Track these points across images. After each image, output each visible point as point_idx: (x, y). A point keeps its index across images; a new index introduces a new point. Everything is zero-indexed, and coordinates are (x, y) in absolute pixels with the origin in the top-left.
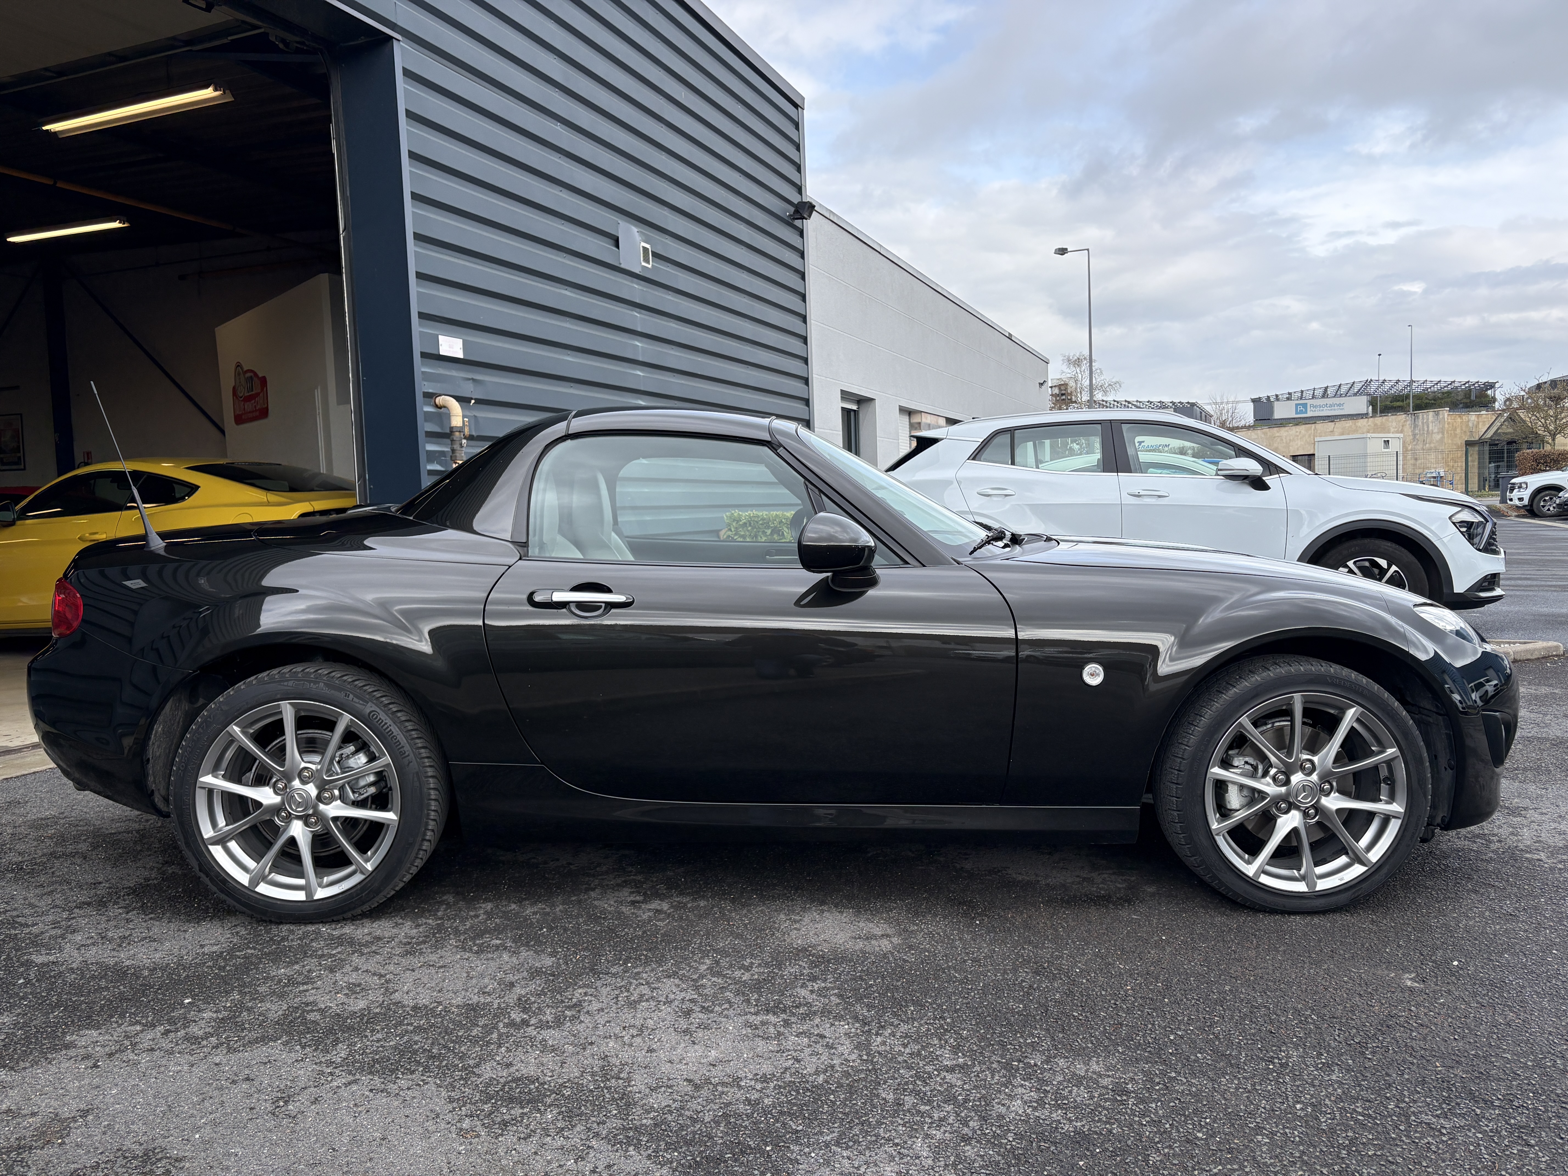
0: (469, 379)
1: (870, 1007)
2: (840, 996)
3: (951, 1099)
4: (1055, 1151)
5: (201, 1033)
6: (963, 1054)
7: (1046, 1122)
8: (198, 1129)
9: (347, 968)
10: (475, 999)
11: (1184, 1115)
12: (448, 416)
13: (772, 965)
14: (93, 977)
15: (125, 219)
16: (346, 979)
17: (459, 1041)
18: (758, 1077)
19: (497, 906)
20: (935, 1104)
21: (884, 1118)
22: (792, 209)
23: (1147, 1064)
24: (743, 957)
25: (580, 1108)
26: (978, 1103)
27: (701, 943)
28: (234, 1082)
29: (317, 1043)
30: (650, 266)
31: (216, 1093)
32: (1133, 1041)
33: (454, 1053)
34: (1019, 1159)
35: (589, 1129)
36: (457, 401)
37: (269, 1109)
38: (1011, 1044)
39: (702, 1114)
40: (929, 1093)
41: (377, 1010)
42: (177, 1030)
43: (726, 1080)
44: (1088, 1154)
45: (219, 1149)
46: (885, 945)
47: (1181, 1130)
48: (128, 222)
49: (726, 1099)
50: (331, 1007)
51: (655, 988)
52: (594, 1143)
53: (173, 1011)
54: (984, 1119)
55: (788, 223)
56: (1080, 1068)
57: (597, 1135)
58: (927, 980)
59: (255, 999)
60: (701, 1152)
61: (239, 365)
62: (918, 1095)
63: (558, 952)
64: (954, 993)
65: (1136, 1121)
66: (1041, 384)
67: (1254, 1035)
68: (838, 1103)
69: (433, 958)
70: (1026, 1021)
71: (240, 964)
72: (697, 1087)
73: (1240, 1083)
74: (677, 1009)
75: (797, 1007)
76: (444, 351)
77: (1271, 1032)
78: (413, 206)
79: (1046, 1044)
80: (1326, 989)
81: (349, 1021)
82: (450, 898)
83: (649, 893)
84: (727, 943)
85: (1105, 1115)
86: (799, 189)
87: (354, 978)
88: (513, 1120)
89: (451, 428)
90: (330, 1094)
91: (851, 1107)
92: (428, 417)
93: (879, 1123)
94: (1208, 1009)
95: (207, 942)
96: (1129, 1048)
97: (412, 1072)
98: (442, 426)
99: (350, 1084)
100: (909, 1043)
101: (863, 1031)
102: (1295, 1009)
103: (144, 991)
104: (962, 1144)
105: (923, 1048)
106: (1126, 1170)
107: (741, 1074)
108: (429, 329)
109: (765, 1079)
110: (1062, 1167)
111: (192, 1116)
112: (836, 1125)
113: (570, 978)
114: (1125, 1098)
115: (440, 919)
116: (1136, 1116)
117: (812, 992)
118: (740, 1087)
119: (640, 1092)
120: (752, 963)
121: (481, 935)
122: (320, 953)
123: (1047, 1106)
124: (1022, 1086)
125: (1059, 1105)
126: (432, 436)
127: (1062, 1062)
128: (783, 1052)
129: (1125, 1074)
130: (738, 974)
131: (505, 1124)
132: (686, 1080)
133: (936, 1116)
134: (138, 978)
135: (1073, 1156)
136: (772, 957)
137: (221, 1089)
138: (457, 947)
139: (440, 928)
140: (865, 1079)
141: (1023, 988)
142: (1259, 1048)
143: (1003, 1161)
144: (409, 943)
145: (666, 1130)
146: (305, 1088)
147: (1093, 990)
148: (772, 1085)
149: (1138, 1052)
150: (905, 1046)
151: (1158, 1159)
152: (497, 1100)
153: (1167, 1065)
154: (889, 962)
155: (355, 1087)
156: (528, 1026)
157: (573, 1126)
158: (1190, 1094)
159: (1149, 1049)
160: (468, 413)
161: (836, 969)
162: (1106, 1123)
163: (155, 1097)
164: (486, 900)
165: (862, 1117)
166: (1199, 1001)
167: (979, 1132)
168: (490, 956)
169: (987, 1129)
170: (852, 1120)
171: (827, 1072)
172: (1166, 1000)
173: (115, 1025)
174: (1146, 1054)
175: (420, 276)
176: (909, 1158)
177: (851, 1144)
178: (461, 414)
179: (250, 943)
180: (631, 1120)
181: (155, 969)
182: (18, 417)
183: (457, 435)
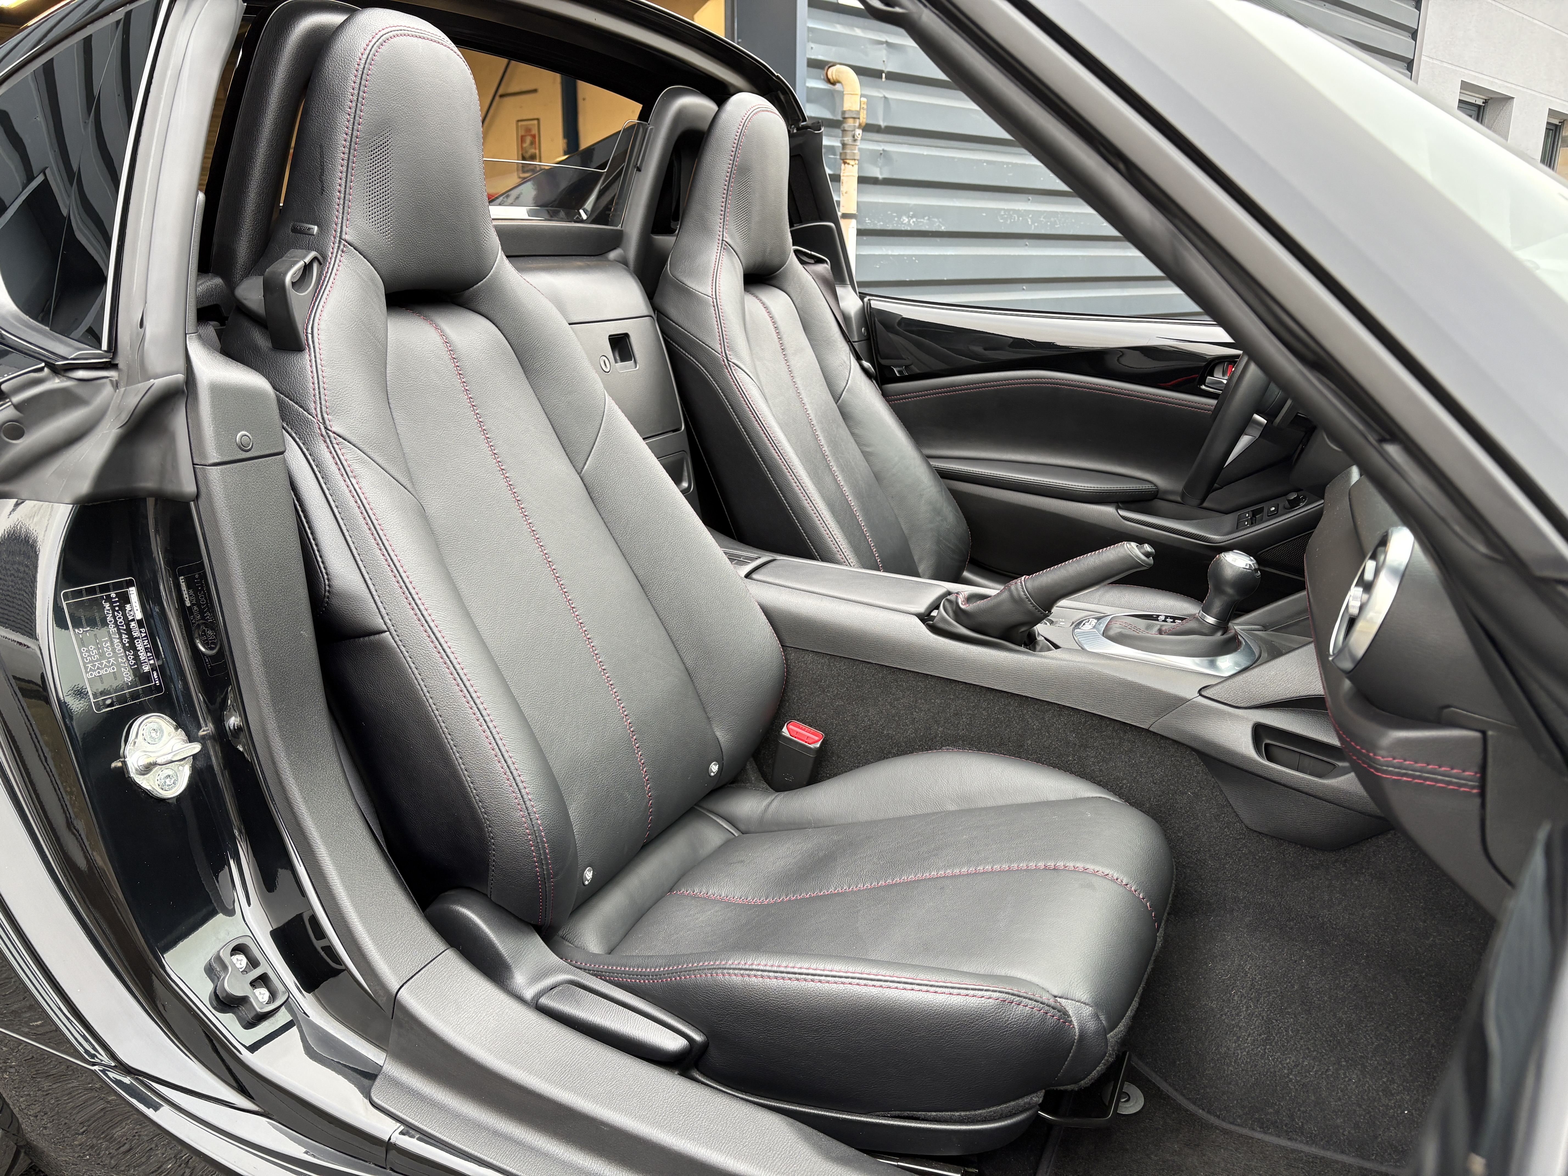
0: (881, 43)
12: (841, 94)
36: (857, 74)
89: (844, 112)
92: (813, 95)
98: (833, 112)
178: (859, 92)
182: (536, 122)
183: (850, 124)
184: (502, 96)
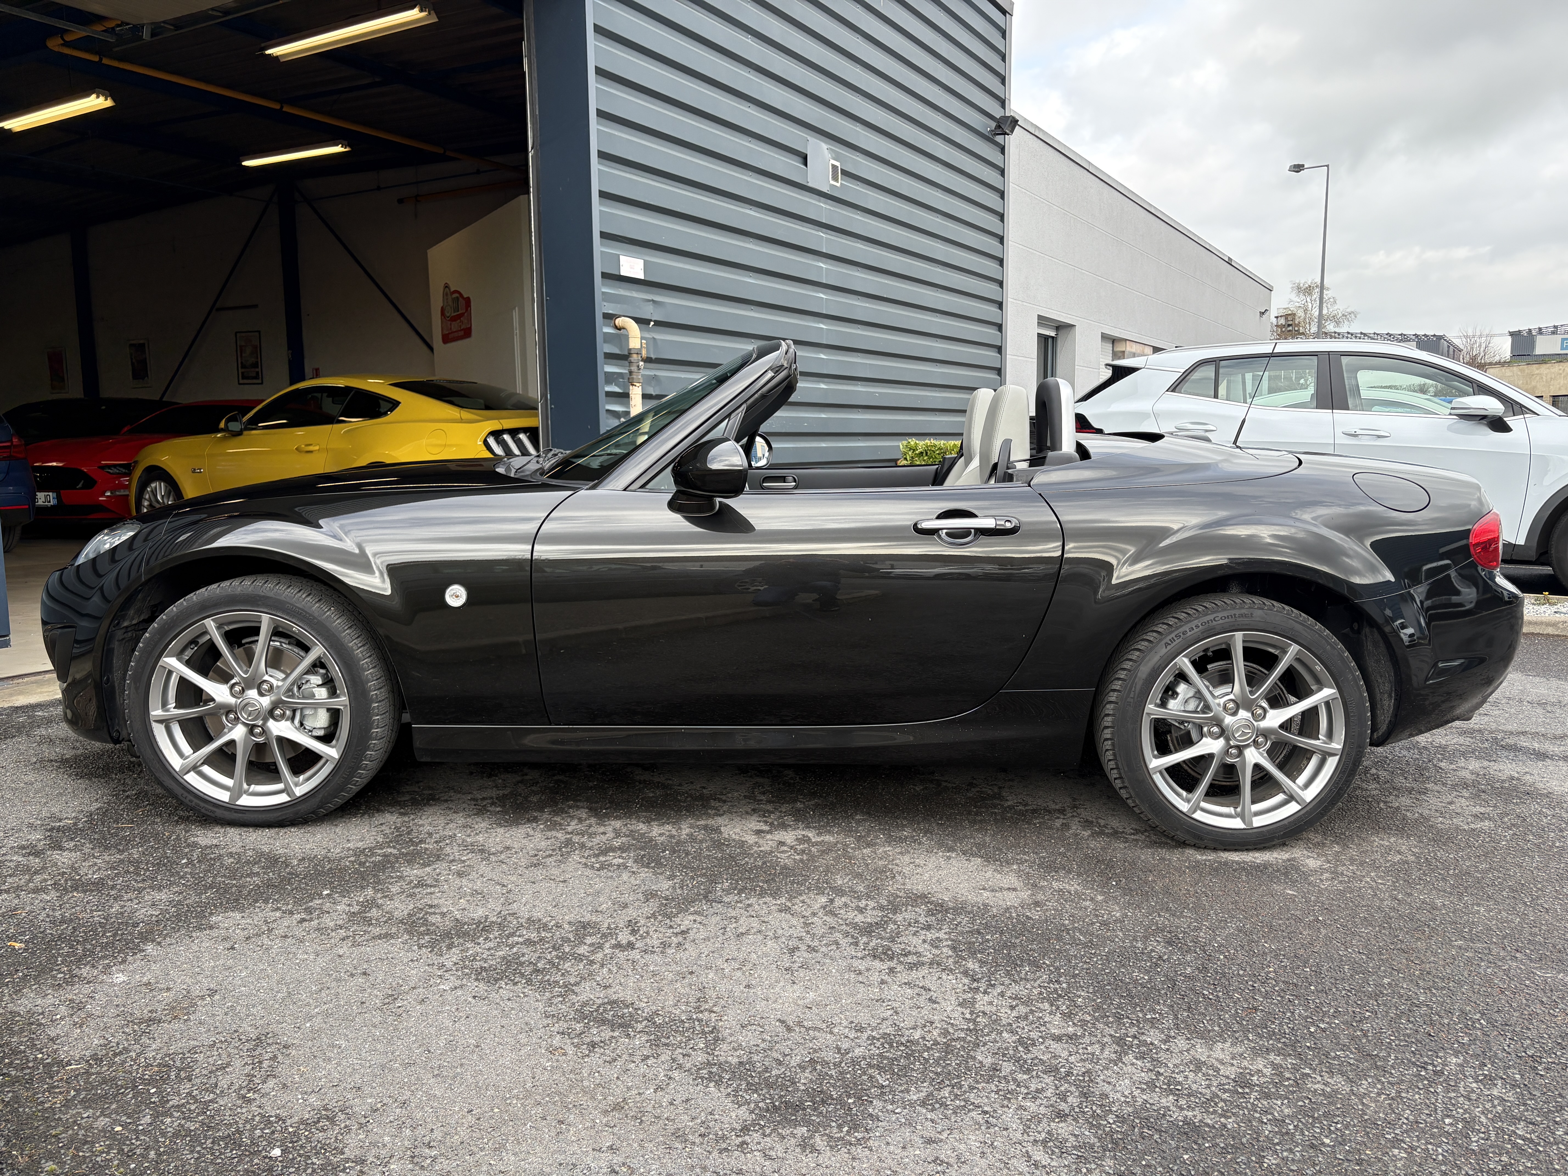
0: (649, 301)
1: (982, 963)
2: (953, 949)
3: (1052, 1070)
4: (1159, 1140)
5: (332, 924)
6: (1074, 1024)
7: (1154, 1107)
8: (311, 1018)
9: (473, 875)
10: (588, 917)
11: (1313, 1117)
12: (627, 337)
13: (888, 909)
14: (248, 862)
15: (346, 143)
16: (470, 885)
17: (563, 958)
18: (854, 1025)
19: (626, 825)
20: (1034, 1073)
21: (977, 1082)
22: (993, 125)
23: (1279, 1056)
24: (859, 898)
25: (669, 1038)
26: (1081, 1078)
27: (819, 879)
28: (352, 975)
29: (432, 946)
30: (838, 185)
31: (334, 984)
32: (1266, 1028)
33: (558, 969)
34: (1116, 1144)
35: (674, 1060)
36: (636, 322)
37: (379, 1005)
38: (1128, 1017)
39: (788, 1057)
40: (1030, 1061)
41: (494, 919)
42: (311, 920)
43: (820, 1025)
44: (1195, 1147)
45: (325, 1039)
46: (1011, 899)
47: (1307, 1133)
48: (350, 146)
49: (816, 1044)
50: (452, 912)
51: (763, 922)
52: (676, 1074)
53: (311, 901)
54: (1084, 1095)
55: (989, 139)
56: (1201, 1051)
57: (680, 1066)
58: (1049, 940)
59: (386, 897)
60: (781, 1097)
61: (446, 286)
62: (1018, 1062)
63: (676, 876)
64: (1075, 956)
65: (1255, 1118)
66: (1262, 313)
67: (1409, 1036)
68: (931, 1061)
69: (555, 872)
70: (1149, 994)
71: (379, 861)
72: (789, 1029)
73: (1384, 1088)
74: (783, 946)
75: (906, 955)
76: (625, 272)
77: (1430, 1035)
78: (598, 123)
79: (1169, 1022)
80: (1503, 992)
81: (466, 927)
82: (583, 813)
83: (776, 823)
84: (845, 881)
85: (1222, 1108)
86: (1003, 103)
87: (478, 885)
88: (602, 1042)
89: (629, 350)
90: (437, 997)
91: (944, 1067)
92: (608, 338)
93: (972, 1088)
94: (1359, 1002)
95: (354, 837)
96: (1261, 1037)
97: (515, 984)
98: (621, 349)
99: (456, 988)
100: (1017, 1005)
101: (970, 988)
102: (1462, 1011)
103: (289, 879)
104: (1057, 1120)
105: (1032, 1011)
106: (1235, 1171)
107: (836, 1020)
108: (611, 249)
109: (860, 1029)
110: (1163, 1158)
111: (308, 1004)
112: (925, 1084)
113: (683, 903)
114: (1247, 1090)
115: (569, 833)
116: (1256, 1111)
117: (924, 941)
118: (831, 1033)
119: (730, 1029)
120: (867, 905)
121: (604, 852)
122: (451, 858)
123: (1157, 1090)
124: (1133, 1064)
125: (1171, 1090)
126: (610, 357)
127: (1181, 1043)
128: (883, 1002)
129: (1251, 1065)
130: (851, 915)
131: (593, 1045)
132: (779, 1020)
133: (1033, 1087)
134: (287, 866)
135: (1177, 1148)
136: (889, 902)
137: (338, 980)
138: (580, 863)
139: (568, 843)
140: (964, 1039)
141: (1151, 958)
142: (1412, 1052)
143: (1099, 1144)
144: (536, 855)
145: (749, 1070)
146: (414, 988)
147: (1230, 968)
148: (865, 1035)
149: (1271, 1042)
150: (1012, 1008)
151: (1274, 1162)
152: (589, 1021)
153: (1301, 1059)
154: (1011, 918)
155: (459, 992)
156: (633, 948)
157: (658, 1055)
158: (1324, 1095)
159: (1283, 1040)
160: (647, 335)
161: (954, 920)
162: (1221, 1116)
163: (278, 983)
164: (617, 818)
165: (954, 1079)
166: (1351, 992)
167: (1077, 1110)
168: (610, 874)
169: (1086, 1107)
170: (942, 1081)
171: (925, 1027)
172: (1312, 988)
173: (257, 910)
174: (1279, 1045)
175: (603, 195)
176: (996, 1128)
177: (937, 1106)
178: (639, 336)
179: (391, 841)
180: (717, 1056)
181: (304, 859)
182: (257, 334)
183: (635, 357)
184: (218, 310)
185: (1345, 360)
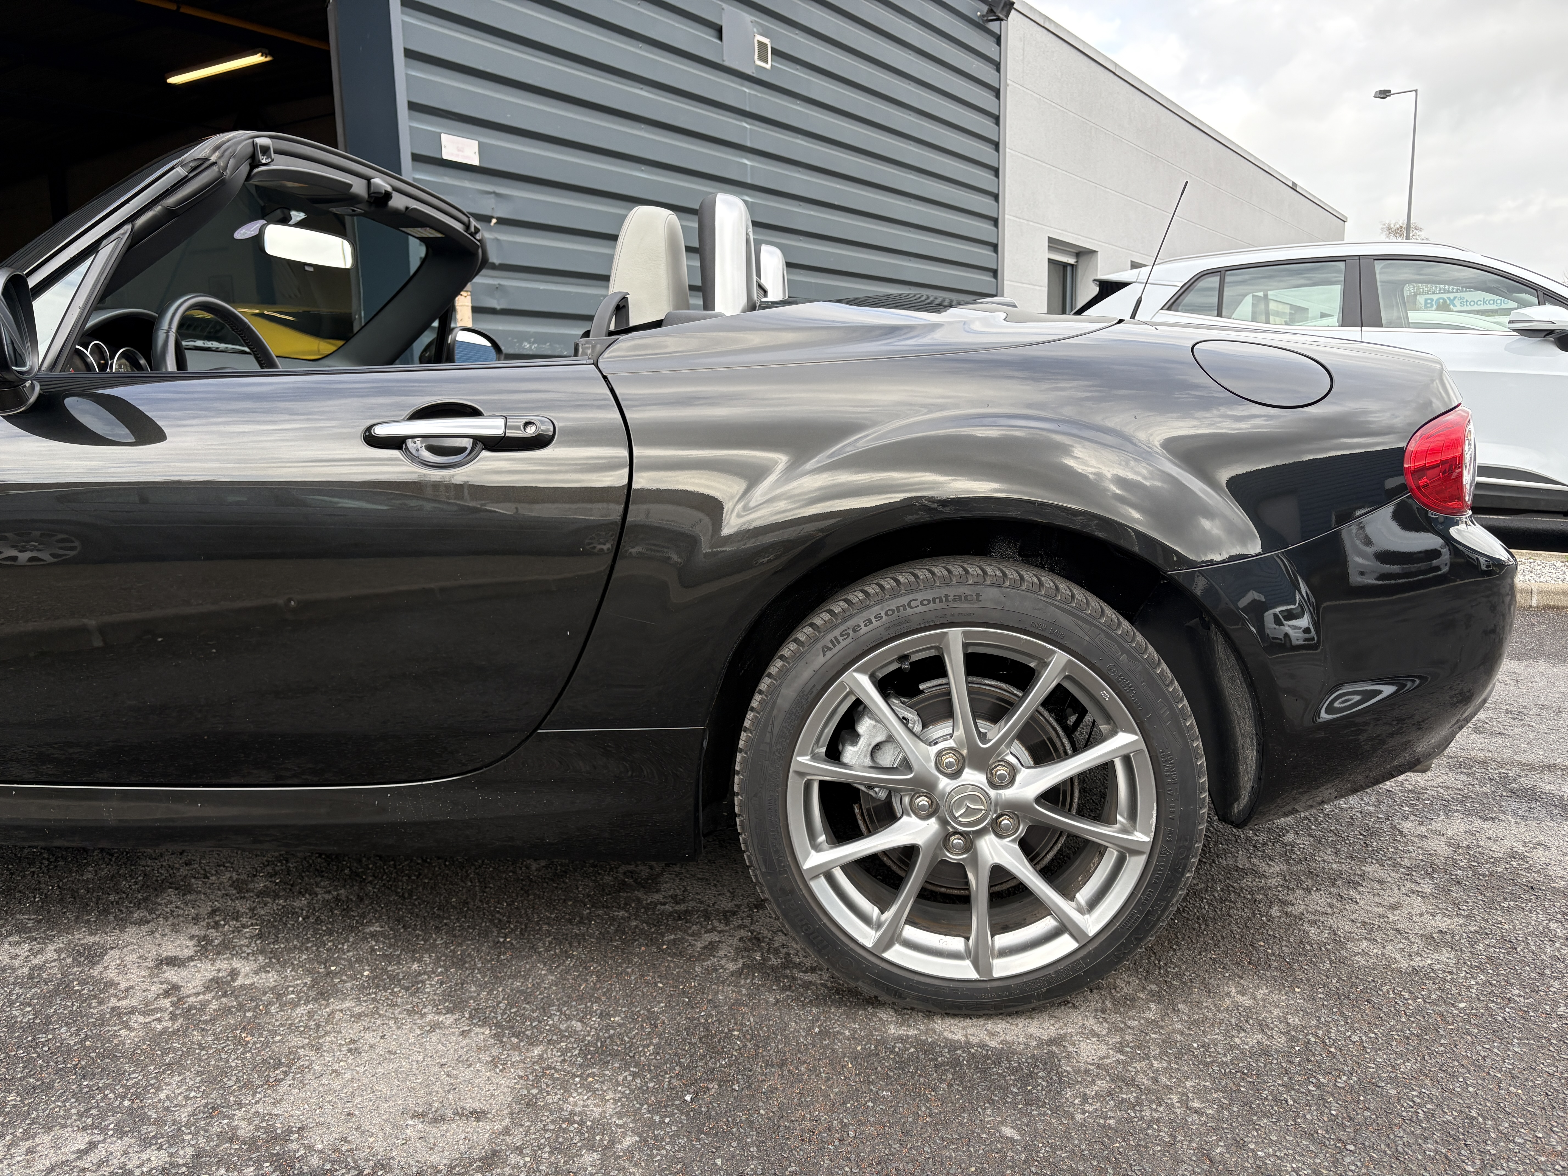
0: (489, 193)
15: (267, 51)
22: (985, 8)
30: (768, 66)
48: (271, 55)
76: (450, 154)
108: (426, 125)
185: (1379, 265)
